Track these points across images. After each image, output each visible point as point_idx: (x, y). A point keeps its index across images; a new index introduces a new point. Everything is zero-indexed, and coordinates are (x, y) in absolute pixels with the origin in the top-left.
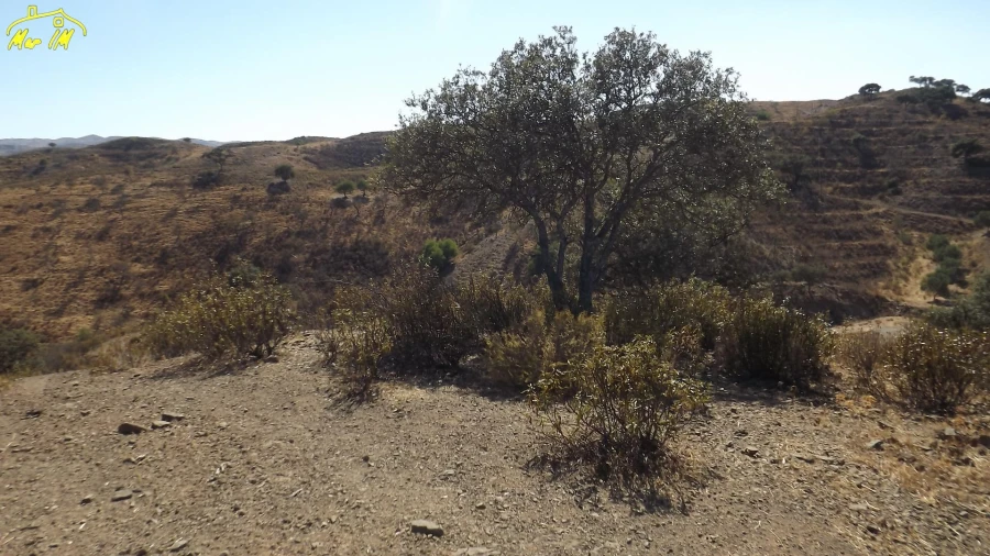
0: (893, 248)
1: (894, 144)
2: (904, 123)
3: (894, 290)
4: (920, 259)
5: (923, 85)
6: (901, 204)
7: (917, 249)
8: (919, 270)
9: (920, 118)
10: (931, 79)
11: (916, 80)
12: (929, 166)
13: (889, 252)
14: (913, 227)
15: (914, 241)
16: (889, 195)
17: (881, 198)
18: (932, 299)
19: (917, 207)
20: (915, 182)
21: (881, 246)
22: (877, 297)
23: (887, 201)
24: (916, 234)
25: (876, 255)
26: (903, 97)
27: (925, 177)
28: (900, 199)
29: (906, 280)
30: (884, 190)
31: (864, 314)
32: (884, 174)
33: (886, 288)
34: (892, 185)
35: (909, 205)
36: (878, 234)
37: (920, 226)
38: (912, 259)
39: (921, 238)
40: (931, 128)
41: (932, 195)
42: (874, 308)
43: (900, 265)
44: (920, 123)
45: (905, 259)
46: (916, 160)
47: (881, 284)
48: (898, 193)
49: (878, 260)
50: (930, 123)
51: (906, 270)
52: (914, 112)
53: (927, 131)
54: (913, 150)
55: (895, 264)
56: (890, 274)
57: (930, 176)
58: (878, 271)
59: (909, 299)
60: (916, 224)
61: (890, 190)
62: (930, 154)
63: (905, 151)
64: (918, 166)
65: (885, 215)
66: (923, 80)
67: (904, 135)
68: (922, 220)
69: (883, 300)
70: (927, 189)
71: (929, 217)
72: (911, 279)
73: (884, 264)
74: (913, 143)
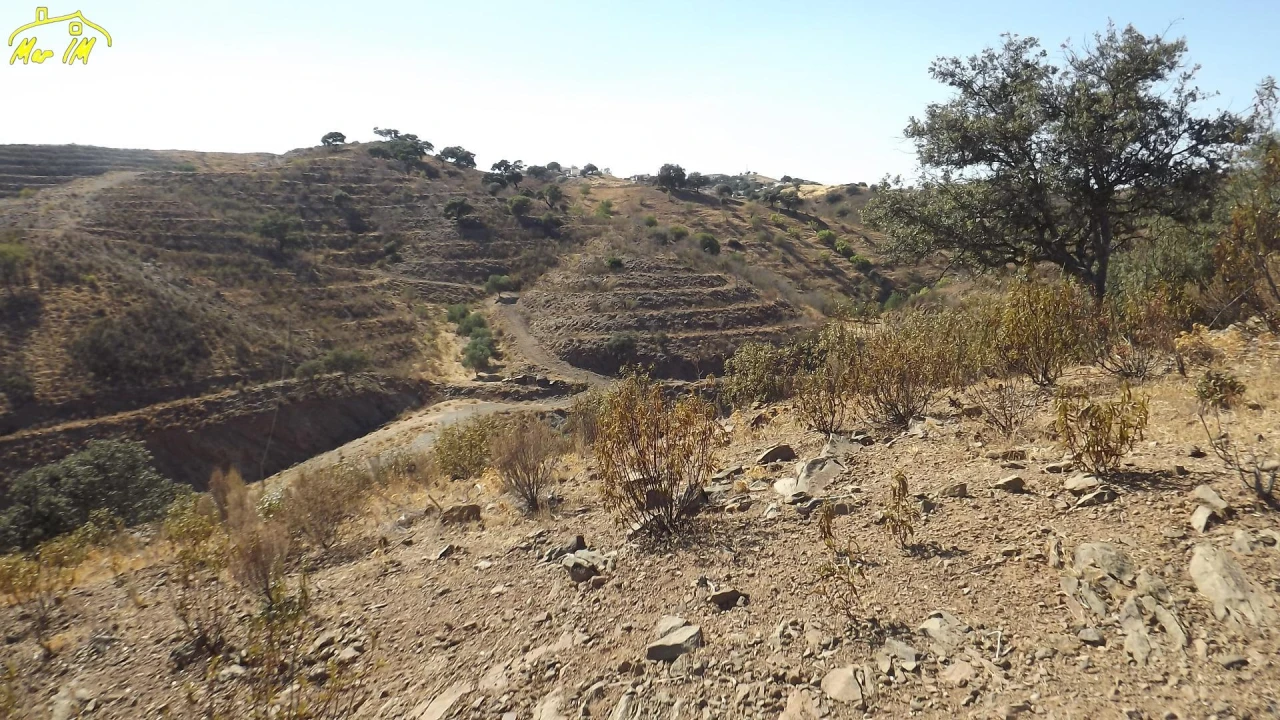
0: (412, 323)
1: (381, 204)
2: (384, 179)
3: (433, 372)
4: (444, 334)
5: (388, 139)
6: (405, 272)
7: (437, 323)
8: (447, 345)
9: (398, 175)
10: (396, 132)
11: (381, 133)
12: (421, 228)
13: (410, 328)
14: (425, 298)
15: (431, 314)
16: (389, 263)
17: (381, 266)
18: (474, 376)
19: (422, 275)
20: (414, 247)
21: (399, 321)
22: (421, 381)
23: (388, 270)
24: (430, 306)
25: (399, 332)
26: (375, 150)
27: (421, 240)
28: (402, 267)
29: (440, 359)
30: (381, 256)
31: (414, 403)
32: (378, 239)
33: (423, 370)
34: (390, 251)
35: (413, 273)
36: (391, 308)
37: (431, 296)
38: (435, 334)
39: (435, 309)
40: (413, 186)
41: (436, 261)
42: (422, 395)
43: (425, 341)
44: (399, 181)
45: (428, 335)
46: (407, 221)
47: (417, 366)
48: (398, 259)
49: (403, 338)
50: (409, 180)
51: (434, 346)
52: (390, 167)
53: (410, 189)
54: (401, 210)
55: (421, 341)
56: (420, 354)
57: (427, 239)
58: (407, 352)
59: (450, 379)
60: (426, 293)
61: (388, 257)
62: (421, 216)
63: (393, 212)
64: (410, 228)
65: (391, 286)
66: (389, 132)
67: (388, 193)
68: (430, 289)
69: (428, 383)
70: (428, 254)
71: (439, 286)
72: (444, 357)
73: (411, 343)
74: (398, 202)
